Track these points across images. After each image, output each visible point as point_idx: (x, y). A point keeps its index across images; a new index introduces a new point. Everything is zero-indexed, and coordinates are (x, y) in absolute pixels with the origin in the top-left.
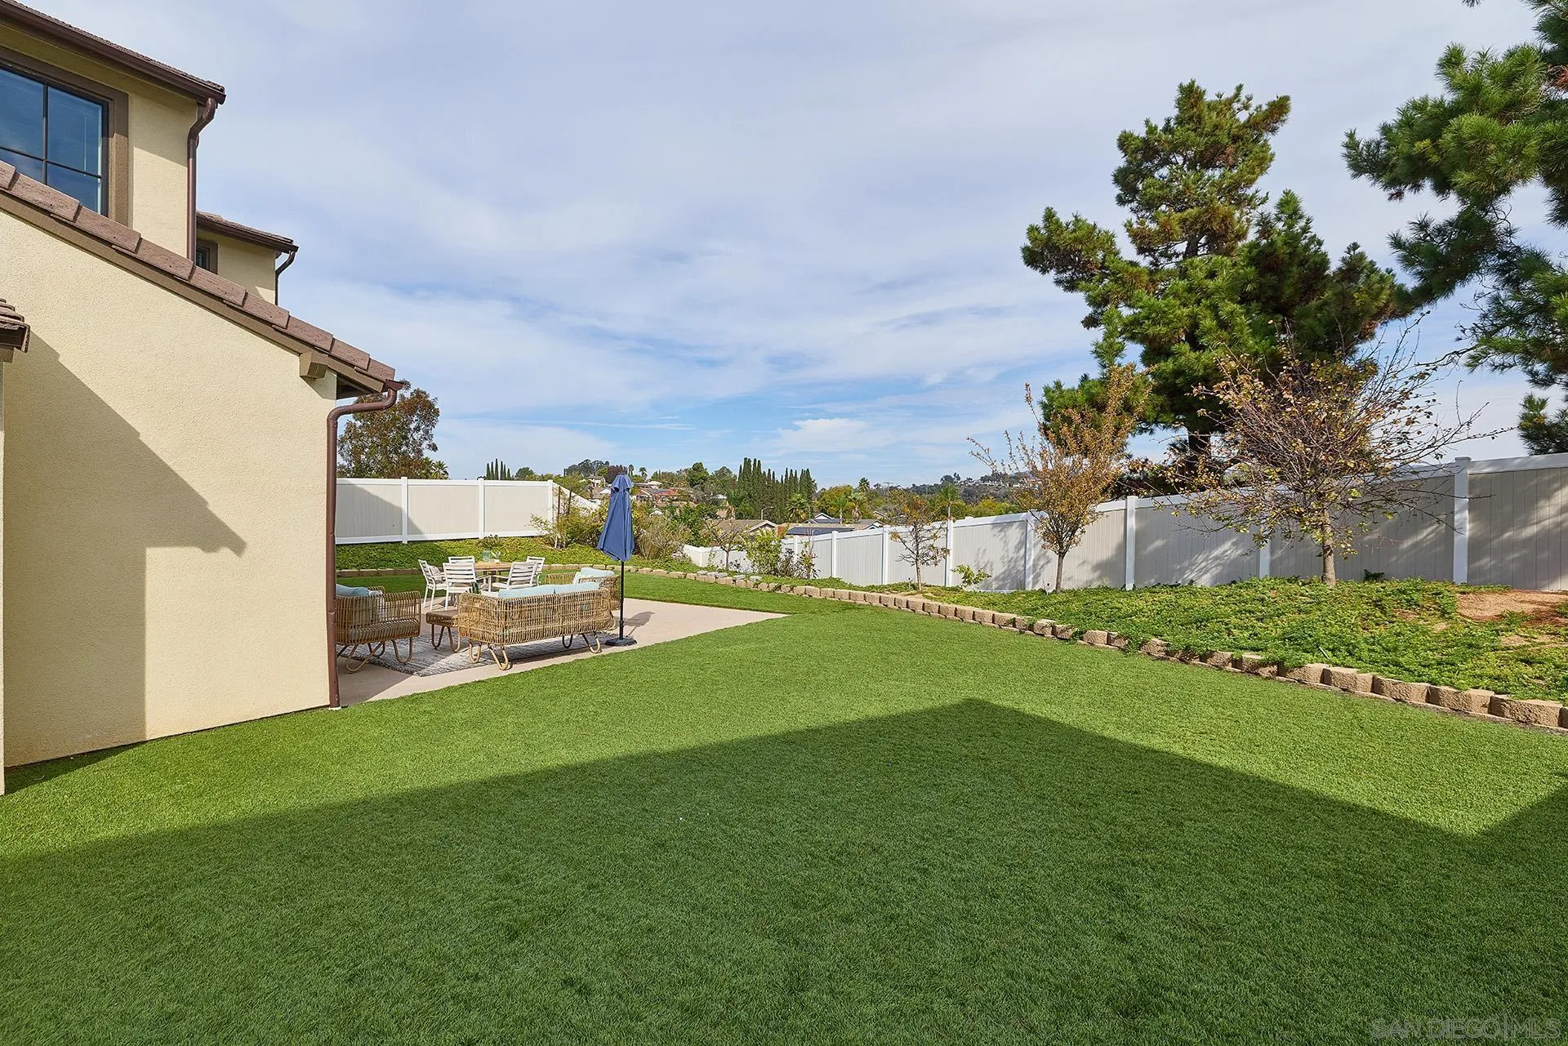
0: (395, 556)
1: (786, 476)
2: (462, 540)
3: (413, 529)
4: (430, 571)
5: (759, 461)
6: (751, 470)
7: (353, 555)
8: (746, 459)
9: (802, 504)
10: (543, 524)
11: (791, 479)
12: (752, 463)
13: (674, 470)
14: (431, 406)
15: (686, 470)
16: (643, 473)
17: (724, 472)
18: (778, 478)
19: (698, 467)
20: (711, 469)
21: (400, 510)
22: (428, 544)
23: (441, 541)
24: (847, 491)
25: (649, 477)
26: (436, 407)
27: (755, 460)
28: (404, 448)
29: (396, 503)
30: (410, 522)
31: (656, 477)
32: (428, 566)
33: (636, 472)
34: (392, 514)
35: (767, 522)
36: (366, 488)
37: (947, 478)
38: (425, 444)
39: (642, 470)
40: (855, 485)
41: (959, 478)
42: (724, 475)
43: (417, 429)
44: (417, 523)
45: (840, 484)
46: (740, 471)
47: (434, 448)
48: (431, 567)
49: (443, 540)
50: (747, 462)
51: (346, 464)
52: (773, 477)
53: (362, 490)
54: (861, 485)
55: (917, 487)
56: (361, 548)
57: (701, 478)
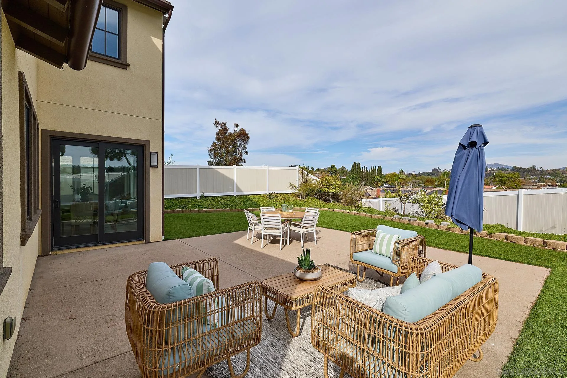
0: (230, 202)
1: (372, 169)
2: (259, 194)
3: (238, 189)
4: (250, 216)
5: (360, 163)
6: (356, 167)
7: (213, 202)
8: (354, 162)
9: (379, 180)
10: (295, 187)
11: (373, 170)
12: (357, 164)
13: (323, 168)
14: (246, 135)
15: (328, 168)
16: (313, 169)
17: (343, 168)
18: (368, 170)
19: (333, 167)
20: (338, 167)
21: (233, 180)
22: (245, 196)
23: (250, 195)
24: (395, 174)
25: (314, 171)
26: (248, 135)
27: (358, 163)
28: (235, 154)
29: (231, 177)
30: (237, 186)
31: (317, 170)
32: (250, 214)
33: (310, 169)
34: (229, 182)
35: (369, 187)
36: (219, 170)
37: (435, 170)
38: (243, 151)
39: (312, 168)
40: (398, 172)
41: (440, 169)
42: (343, 169)
43: (240, 146)
44: (240, 186)
45: (392, 172)
46: (352, 167)
47: (247, 153)
48: (252, 215)
49: (251, 195)
50: (355, 164)
51: (212, 160)
52: (366, 169)
53: (217, 171)
54: (400, 172)
55: (421, 173)
56: (216, 198)
57: (334, 171)
